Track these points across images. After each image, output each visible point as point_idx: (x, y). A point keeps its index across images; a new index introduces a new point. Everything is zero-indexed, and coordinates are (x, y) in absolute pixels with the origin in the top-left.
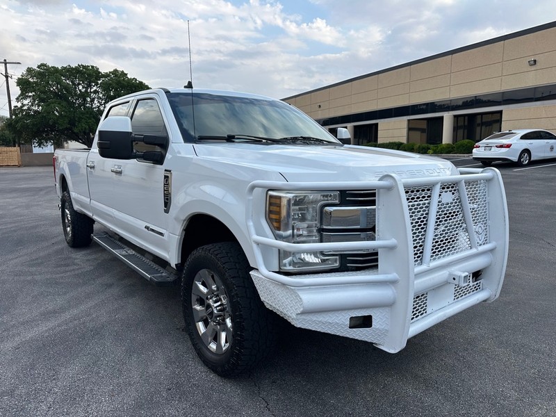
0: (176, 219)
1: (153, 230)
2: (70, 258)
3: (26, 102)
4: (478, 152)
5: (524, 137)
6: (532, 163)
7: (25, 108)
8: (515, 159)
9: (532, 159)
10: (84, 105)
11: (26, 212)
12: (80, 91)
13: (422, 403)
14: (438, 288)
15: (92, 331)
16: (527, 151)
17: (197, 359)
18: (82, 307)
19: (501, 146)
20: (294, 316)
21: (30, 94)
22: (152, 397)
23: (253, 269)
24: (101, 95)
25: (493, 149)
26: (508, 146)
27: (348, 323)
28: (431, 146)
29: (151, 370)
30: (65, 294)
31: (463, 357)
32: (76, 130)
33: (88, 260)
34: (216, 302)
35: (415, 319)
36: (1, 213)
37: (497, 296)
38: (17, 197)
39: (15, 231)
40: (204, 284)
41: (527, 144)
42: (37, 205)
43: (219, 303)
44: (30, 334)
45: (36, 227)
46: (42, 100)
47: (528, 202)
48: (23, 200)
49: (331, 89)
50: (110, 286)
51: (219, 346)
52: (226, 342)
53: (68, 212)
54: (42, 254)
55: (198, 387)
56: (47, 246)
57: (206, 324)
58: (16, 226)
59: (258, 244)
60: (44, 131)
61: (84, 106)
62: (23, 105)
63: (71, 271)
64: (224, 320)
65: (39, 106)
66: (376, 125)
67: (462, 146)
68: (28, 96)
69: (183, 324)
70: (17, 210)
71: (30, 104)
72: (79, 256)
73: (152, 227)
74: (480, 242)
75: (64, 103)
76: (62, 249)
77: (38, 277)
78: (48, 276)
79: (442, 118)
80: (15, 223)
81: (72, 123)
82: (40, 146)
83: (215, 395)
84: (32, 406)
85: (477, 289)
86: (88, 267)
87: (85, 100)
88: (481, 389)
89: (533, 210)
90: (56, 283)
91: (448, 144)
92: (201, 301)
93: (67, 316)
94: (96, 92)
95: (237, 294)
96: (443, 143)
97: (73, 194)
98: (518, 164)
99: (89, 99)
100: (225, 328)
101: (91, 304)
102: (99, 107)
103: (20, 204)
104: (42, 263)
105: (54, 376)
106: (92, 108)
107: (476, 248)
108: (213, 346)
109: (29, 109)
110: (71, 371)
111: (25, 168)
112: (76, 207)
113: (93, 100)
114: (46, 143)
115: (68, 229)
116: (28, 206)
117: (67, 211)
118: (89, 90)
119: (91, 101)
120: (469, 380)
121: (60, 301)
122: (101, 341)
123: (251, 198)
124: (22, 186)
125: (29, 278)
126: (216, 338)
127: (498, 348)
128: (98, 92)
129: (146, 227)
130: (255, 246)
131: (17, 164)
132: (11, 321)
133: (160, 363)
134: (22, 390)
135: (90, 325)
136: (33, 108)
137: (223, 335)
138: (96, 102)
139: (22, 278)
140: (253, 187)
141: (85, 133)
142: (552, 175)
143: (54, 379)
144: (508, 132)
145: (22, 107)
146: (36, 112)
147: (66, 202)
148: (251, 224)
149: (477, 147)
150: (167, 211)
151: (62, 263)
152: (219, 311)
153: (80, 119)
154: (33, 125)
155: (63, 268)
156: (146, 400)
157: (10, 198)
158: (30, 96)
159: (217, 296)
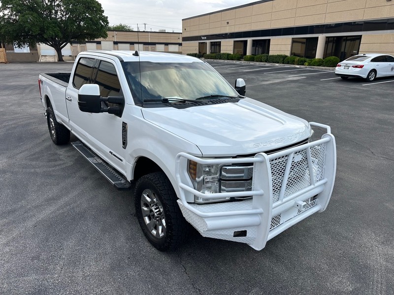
0: (131, 155)
1: (115, 156)
2: (56, 154)
3: (6, 12)
4: (340, 70)
5: (374, 60)
6: (377, 79)
7: (6, 17)
8: (365, 76)
9: (377, 76)
10: (50, 15)
11: (18, 109)
12: (47, 4)
13: (273, 271)
14: (287, 211)
15: (79, 214)
16: (374, 71)
17: (144, 237)
18: (70, 196)
19: (356, 67)
20: (202, 231)
21: (9, 6)
22: (120, 263)
23: (178, 199)
24: (63, 8)
25: (350, 68)
26: (361, 67)
27: (233, 234)
28: (307, 60)
29: (118, 244)
30: (58, 184)
31: (301, 240)
32: (45, 36)
33: (69, 156)
34: (156, 209)
35: (273, 228)
36: (2, 110)
37: (325, 209)
38: (11, 95)
39: (15, 128)
40: (148, 196)
41: (375, 65)
42: (26, 103)
43: (158, 210)
44: (42, 215)
45: (28, 125)
46: (18, 11)
47: (367, 115)
48: (14, 98)
49: (237, 9)
50: (85, 179)
51: (158, 233)
52: (162, 232)
53: (52, 121)
54: (37, 150)
55: (146, 257)
56: (40, 143)
57: (150, 219)
58: (14, 124)
59: (182, 189)
60: (22, 36)
61: (51, 17)
62: (4, 15)
63: (58, 165)
64: (161, 220)
65: (16, 16)
66: (269, 40)
67: (330, 61)
68: (7, 7)
69: (134, 211)
70: (13, 108)
71: (9, 14)
72: (62, 152)
73: (114, 153)
74: (317, 180)
75: (35, 15)
76: (50, 145)
77: (38, 170)
78: (45, 169)
79: (317, 38)
80: (13, 120)
81: (42, 30)
82: (19, 47)
83: (156, 263)
84: (52, 267)
85: (313, 205)
86: (69, 163)
87: (51, 12)
88: (308, 263)
89: (368, 123)
90: (50, 175)
91: (320, 59)
92: (147, 205)
93: (61, 202)
94: (58, 5)
95: (168, 210)
96: (316, 58)
97: (56, 112)
98: (366, 80)
99: (54, 12)
100: (161, 224)
101: (75, 193)
102: (61, 18)
103: (13, 102)
104: (39, 158)
105: (61, 247)
106: (56, 19)
107: (314, 185)
108: (154, 232)
109: (9, 18)
110: (70, 244)
111: (10, 65)
112: (58, 120)
113: (56, 12)
114: (24, 45)
115: (53, 132)
116: (20, 105)
117: (51, 119)
118: (53, 4)
119: (55, 13)
120: (302, 257)
121: (55, 190)
122: (86, 222)
123: (179, 161)
124: (11, 84)
125: (32, 170)
126: (156, 228)
127: (323, 235)
128: (60, 5)
129: (110, 152)
130: (180, 189)
131: (4, 61)
132: (28, 205)
133: (123, 239)
134: (43, 256)
135: (77, 210)
136: (12, 17)
137: (160, 228)
138: (59, 13)
139: (28, 170)
140: (180, 156)
141: (52, 38)
142: (389, 91)
143: (61, 249)
144: (362, 55)
145: (3, 16)
146: (14, 20)
147: (50, 113)
148: (178, 176)
149: (339, 66)
150: (125, 148)
151: (52, 158)
152: (158, 214)
153: (48, 27)
154: (13, 31)
155: (53, 163)
156: (116, 265)
157: (5, 96)
158: (9, 8)
159: (156, 205)
